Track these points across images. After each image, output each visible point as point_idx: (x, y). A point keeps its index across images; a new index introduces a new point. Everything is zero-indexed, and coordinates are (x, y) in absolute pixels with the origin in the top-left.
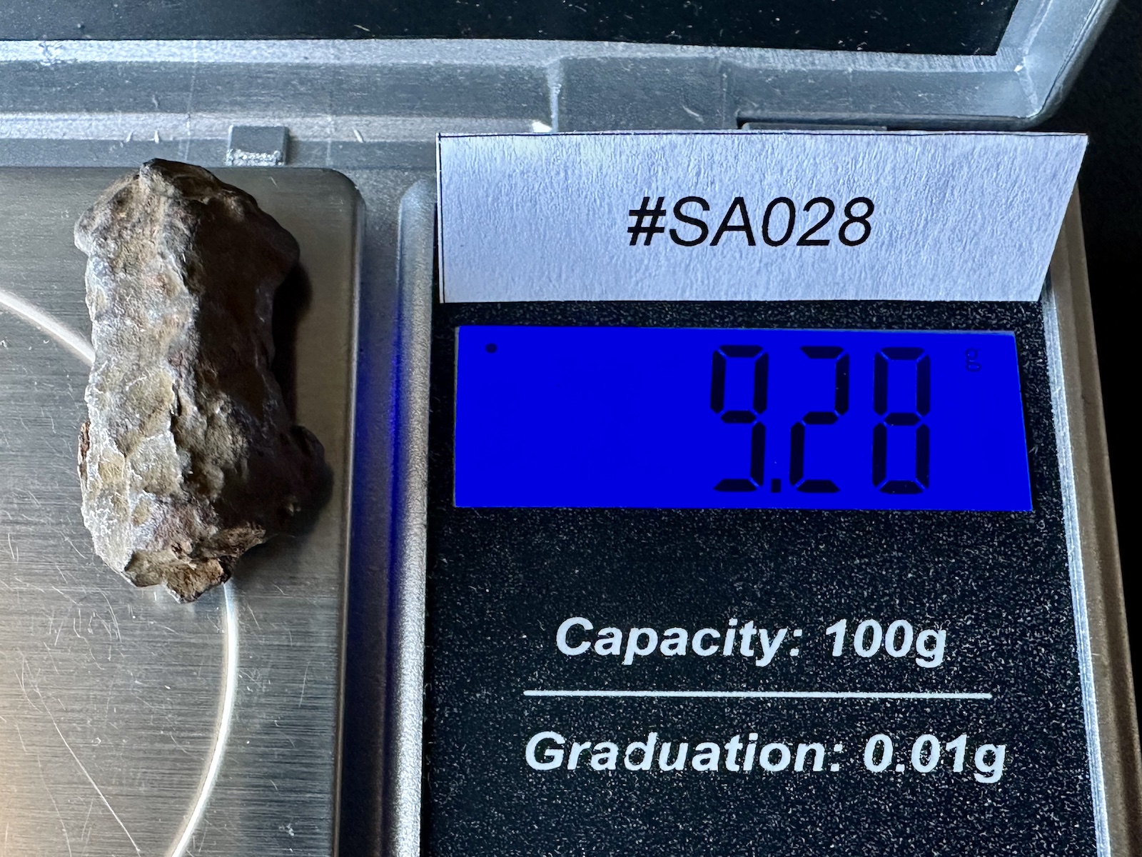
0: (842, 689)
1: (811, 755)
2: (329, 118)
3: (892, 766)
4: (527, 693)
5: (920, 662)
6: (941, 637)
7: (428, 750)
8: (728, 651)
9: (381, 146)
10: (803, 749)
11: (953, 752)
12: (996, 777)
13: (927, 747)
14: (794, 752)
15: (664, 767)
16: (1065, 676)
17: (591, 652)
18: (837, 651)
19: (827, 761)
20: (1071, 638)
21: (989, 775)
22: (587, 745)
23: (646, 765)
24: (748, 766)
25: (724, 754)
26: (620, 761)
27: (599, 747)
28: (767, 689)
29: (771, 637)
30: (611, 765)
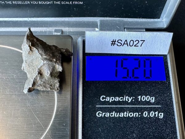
0: (140, 105)
1: (136, 114)
2: (68, 28)
3: (147, 116)
4: (96, 106)
5: (151, 102)
6: (154, 98)
7: (83, 114)
8: (124, 100)
9: (75, 32)
10: (135, 114)
11: (156, 114)
12: (162, 117)
13: (152, 113)
14: (134, 114)
15: (116, 116)
16: (171, 103)
17: (105, 100)
18: (139, 100)
19: (138, 115)
20: (172, 98)
21: (161, 117)
22: (105, 113)
23: (113, 116)
24: (127, 116)
25: (124, 114)
26: (109, 115)
27: (107, 113)
28: (130, 105)
29: (130, 98)
30: (108, 116)
